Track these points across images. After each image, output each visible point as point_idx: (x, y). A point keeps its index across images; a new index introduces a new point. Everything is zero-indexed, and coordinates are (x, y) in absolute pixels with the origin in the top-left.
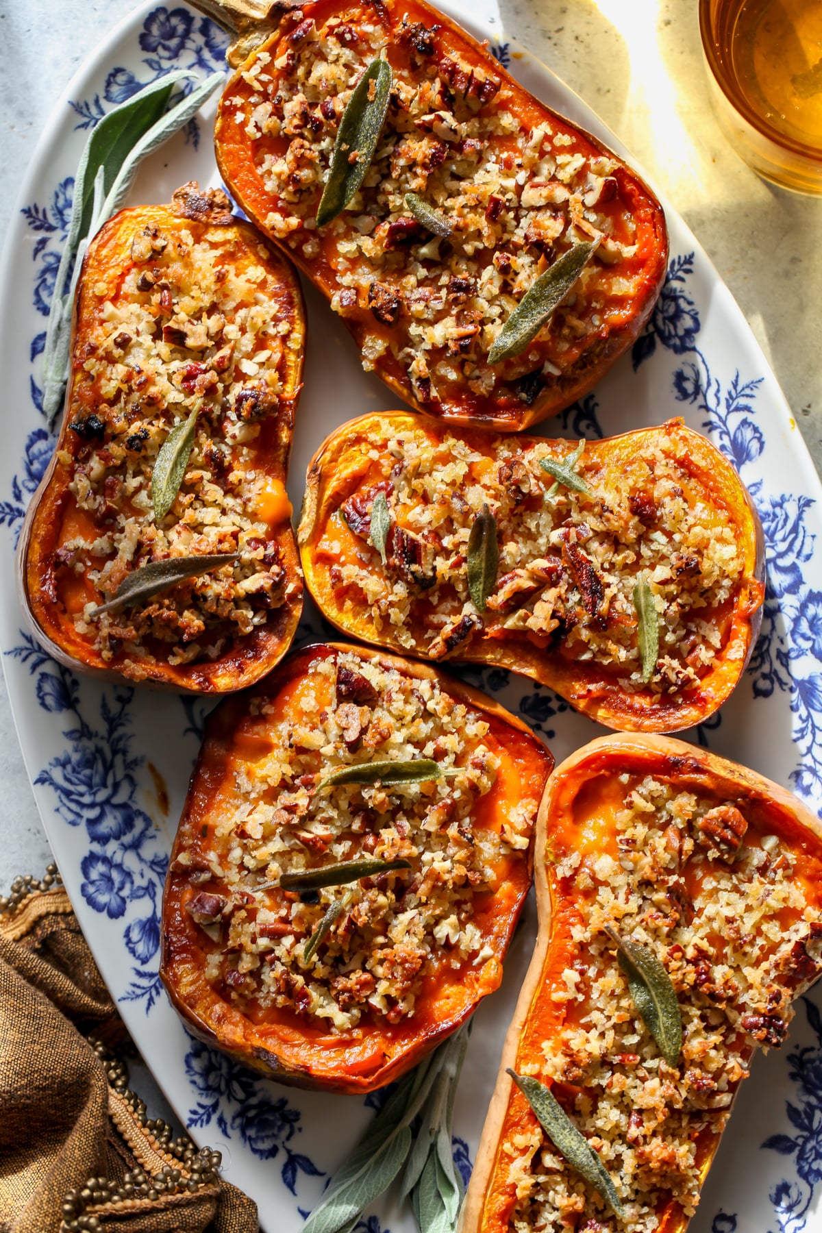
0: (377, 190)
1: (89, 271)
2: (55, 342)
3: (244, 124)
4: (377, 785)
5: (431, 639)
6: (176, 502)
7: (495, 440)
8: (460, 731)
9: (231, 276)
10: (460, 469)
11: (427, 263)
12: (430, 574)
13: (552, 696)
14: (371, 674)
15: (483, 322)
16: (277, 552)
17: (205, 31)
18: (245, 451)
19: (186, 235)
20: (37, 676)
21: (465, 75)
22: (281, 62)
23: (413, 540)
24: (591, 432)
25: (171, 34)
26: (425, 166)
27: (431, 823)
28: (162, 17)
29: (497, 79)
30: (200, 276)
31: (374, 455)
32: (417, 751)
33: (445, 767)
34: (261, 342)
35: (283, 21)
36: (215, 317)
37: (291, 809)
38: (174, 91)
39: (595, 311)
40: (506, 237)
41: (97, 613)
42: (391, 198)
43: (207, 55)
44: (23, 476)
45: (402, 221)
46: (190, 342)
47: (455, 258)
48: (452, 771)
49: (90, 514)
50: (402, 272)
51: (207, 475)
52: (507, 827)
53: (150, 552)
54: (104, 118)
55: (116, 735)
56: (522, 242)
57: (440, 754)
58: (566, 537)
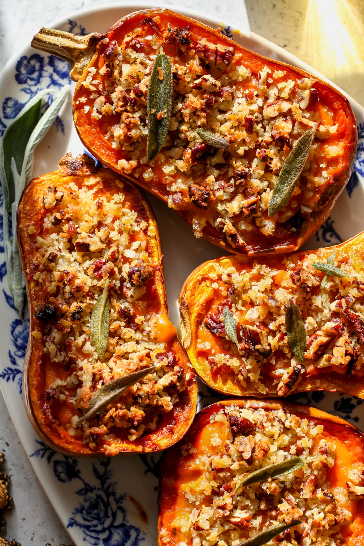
0: (178, 131)
1: (22, 221)
2: (12, 266)
3: (89, 113)
4: (270, 480)
5: (277, 385)
6: (109, 344)
7: (283, 259)
8: (307, 434)
9: (105, 203)
10: (268, 282)
11: (218, 167)
12: (268, 348)
13: (352, 397)
14: (247, 414)
15: (259, 193)
16: (175, 358)
17: (51, 63)
18: (140, 303)
19: (73, 186)
20: (52, 464)
21: (213, 51)
22: (103, 70)
23: (253, 331)
24: (334, 240)
25: (32, 71)
26: (203, 110)
27: (306, 493)
28: (25, 62)
29: (231, 49)
30: (87, 208)
31: (215, 286)
32: (286, 453)
33: (305, 458)
34: (133, 237)
35: (98, 46)
36: (102, 230)
37: (223, 508)
38: (42, 104)
39: (322, 169)
40: (260, 139)
41: (80, 422)
42: (188, 134)
43: (56, 77)
44: (13, 349)
45: (198, 146)
46: (92, 248)
47: (234, 159)
48: (310, 459)
49: (60, 364)
50: (205, 175)
51: (123, 324)
52: (349, 483)
53: (101, 378)
54: (7, 129)
55: (106, 485)
56: (270, 140)
57: (300, 451)
58: (340, 305)
